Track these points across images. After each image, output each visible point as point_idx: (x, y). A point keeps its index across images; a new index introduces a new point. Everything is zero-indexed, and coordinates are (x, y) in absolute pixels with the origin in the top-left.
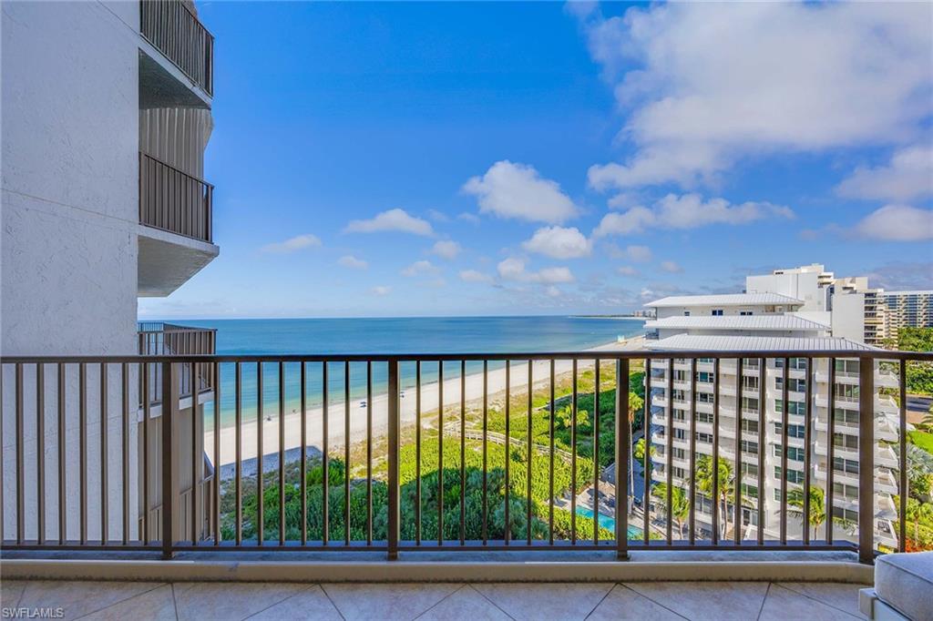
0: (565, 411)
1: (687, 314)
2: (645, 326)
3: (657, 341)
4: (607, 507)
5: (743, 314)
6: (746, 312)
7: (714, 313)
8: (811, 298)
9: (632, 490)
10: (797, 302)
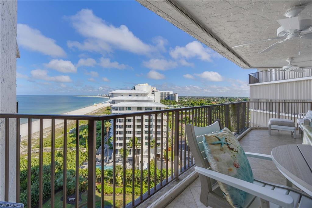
0: (83, 132)
1: (122, 96)
5: (136, 96)
7: (129, 96)
9: (108, 154)
10: (147, 93)
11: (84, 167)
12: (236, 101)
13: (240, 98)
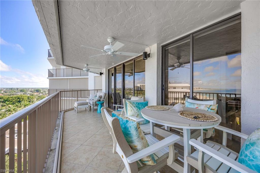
1: (182, 88)
12: (29, 91)
13: (32, 88)
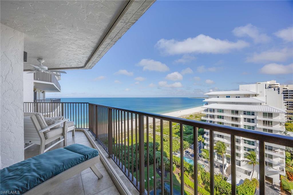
1: (218, 97)
2: (204, 101)
3: (208, 105)
4: (190, 156)
6: (238, 97)
7: (227, 97)
8: (262, 92)
11: (177, 154)
